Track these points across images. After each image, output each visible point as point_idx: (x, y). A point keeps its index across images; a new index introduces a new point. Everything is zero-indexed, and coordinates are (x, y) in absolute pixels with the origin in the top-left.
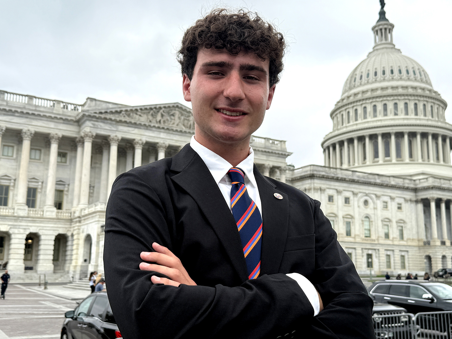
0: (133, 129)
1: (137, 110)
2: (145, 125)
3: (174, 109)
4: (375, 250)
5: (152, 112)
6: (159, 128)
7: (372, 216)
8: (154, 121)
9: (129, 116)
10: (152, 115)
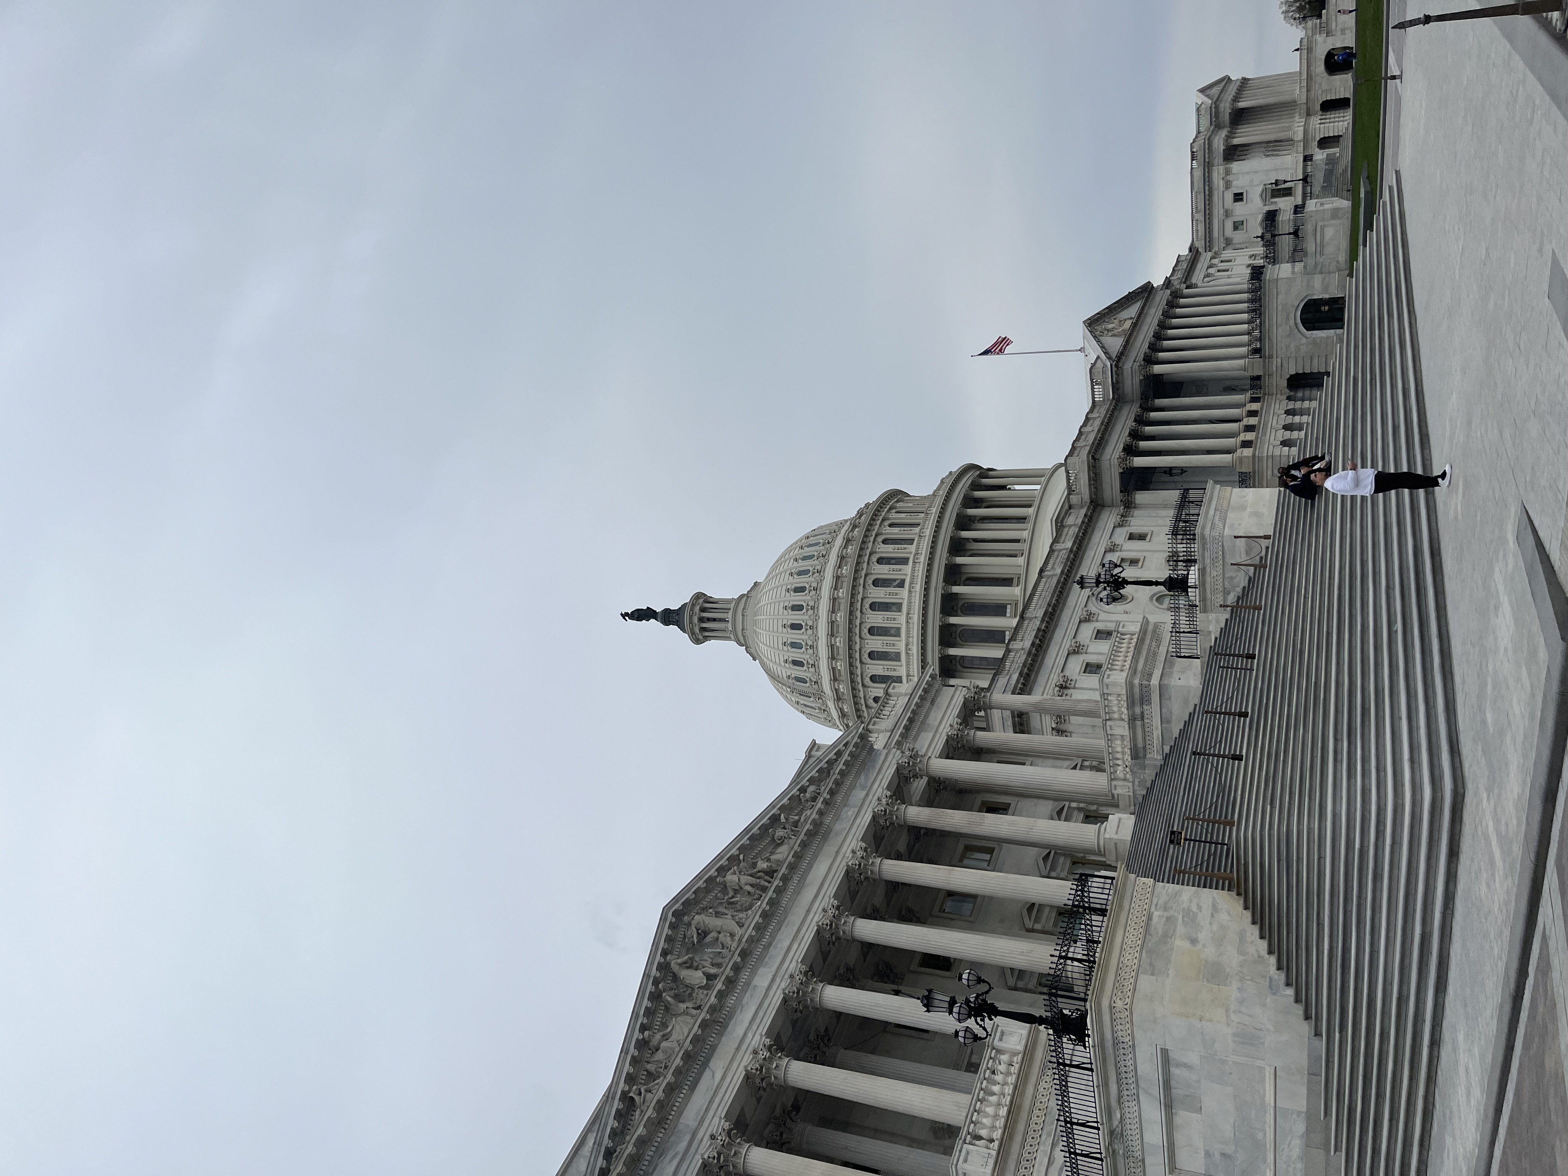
0: (707, 1074)
1: (642, 1044)
2: (704, 1025)
3: (682, 929)
5: (668, 997)
6: (730, 982)
8: (700, 994)
9: (652, 1076)
10: (679, 998)
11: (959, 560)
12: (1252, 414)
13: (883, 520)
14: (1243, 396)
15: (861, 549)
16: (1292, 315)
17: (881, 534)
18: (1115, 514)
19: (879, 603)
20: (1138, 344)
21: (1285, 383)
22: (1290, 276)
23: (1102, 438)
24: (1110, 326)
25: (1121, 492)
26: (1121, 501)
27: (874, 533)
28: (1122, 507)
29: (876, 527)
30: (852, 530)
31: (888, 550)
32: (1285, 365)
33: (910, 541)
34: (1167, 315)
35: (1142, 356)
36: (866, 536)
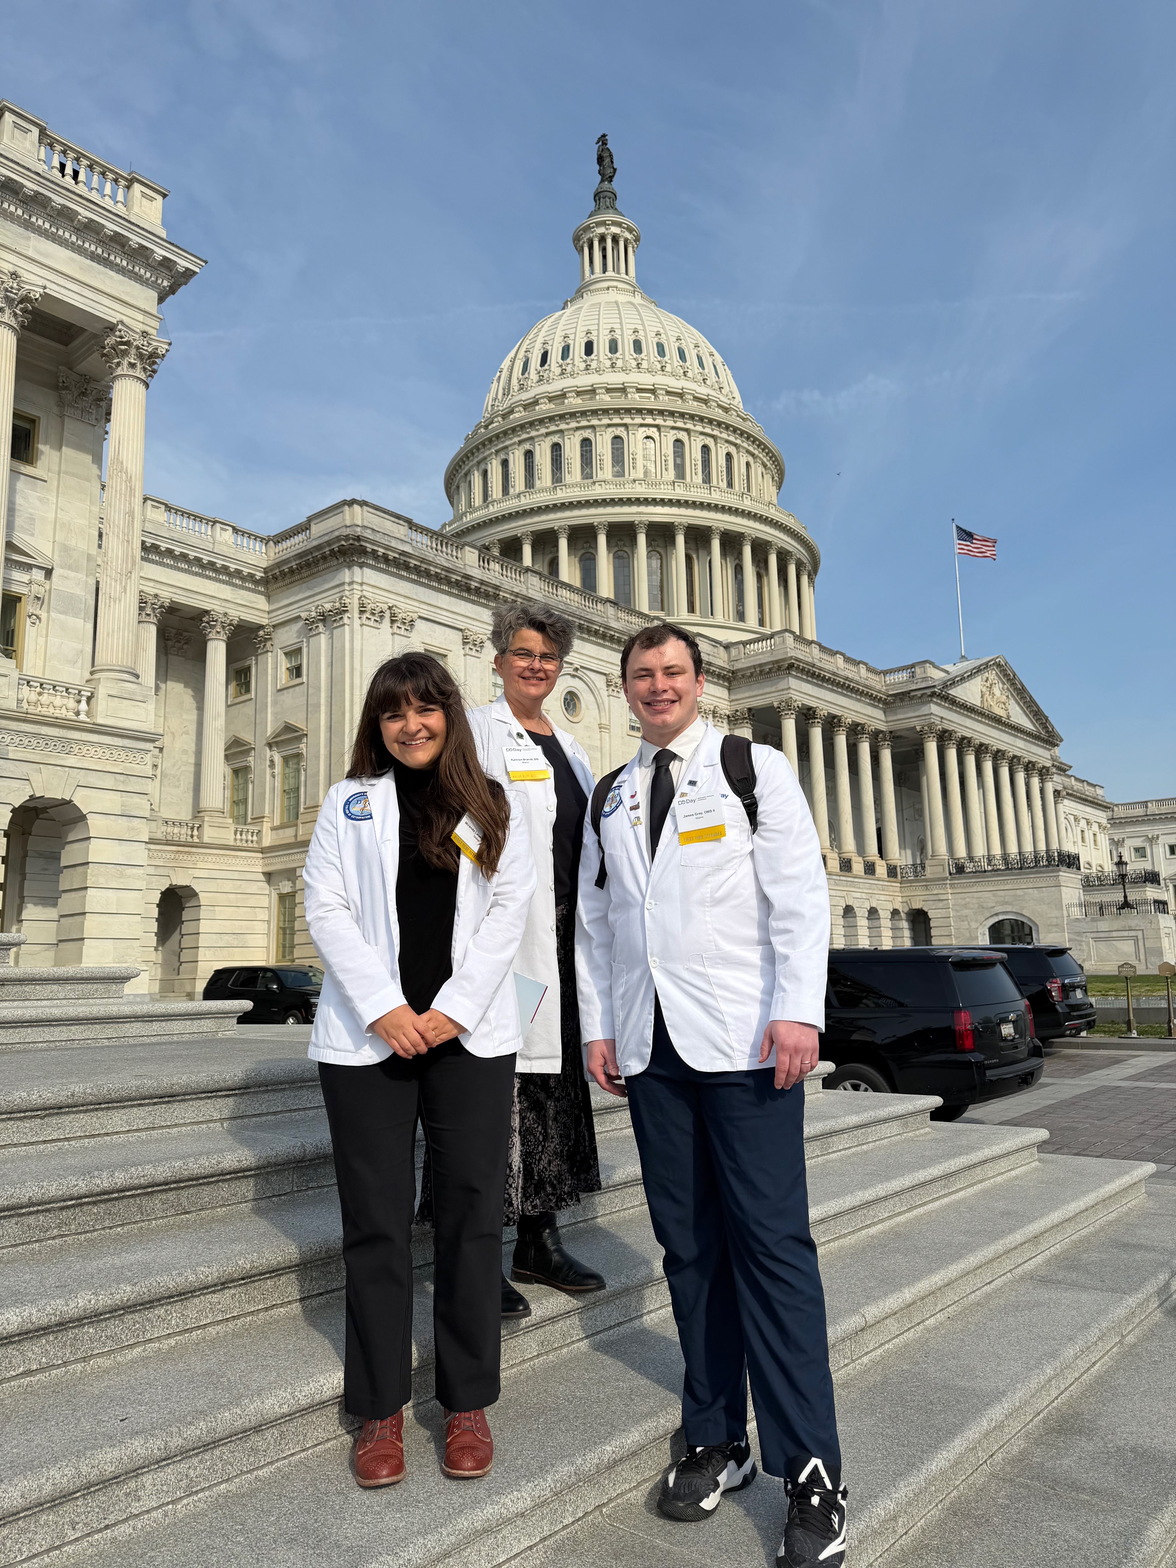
11: (680, 540)
12: (870, 869)
13: (735, 445)
14: (897, 855)
15: (692, 417)
16: (1009, 909)
17: (716, 444)
18: (716, 704)
19: (623, 448)
20: (968, 723)
21: (916, 906)
22: (1065, 902)
23: (824, 679)
24: (997, 691)
25: (750, 710)
26: (737, 711)
27: (716, 433)
28: (728, 713)
29: (724, 436)
30: (719, 406)
31: (693, 452)
32: (941, 905)
33: (707, 479)
34: (1014, 762)
35: (951, 728)
36: (711, 421)
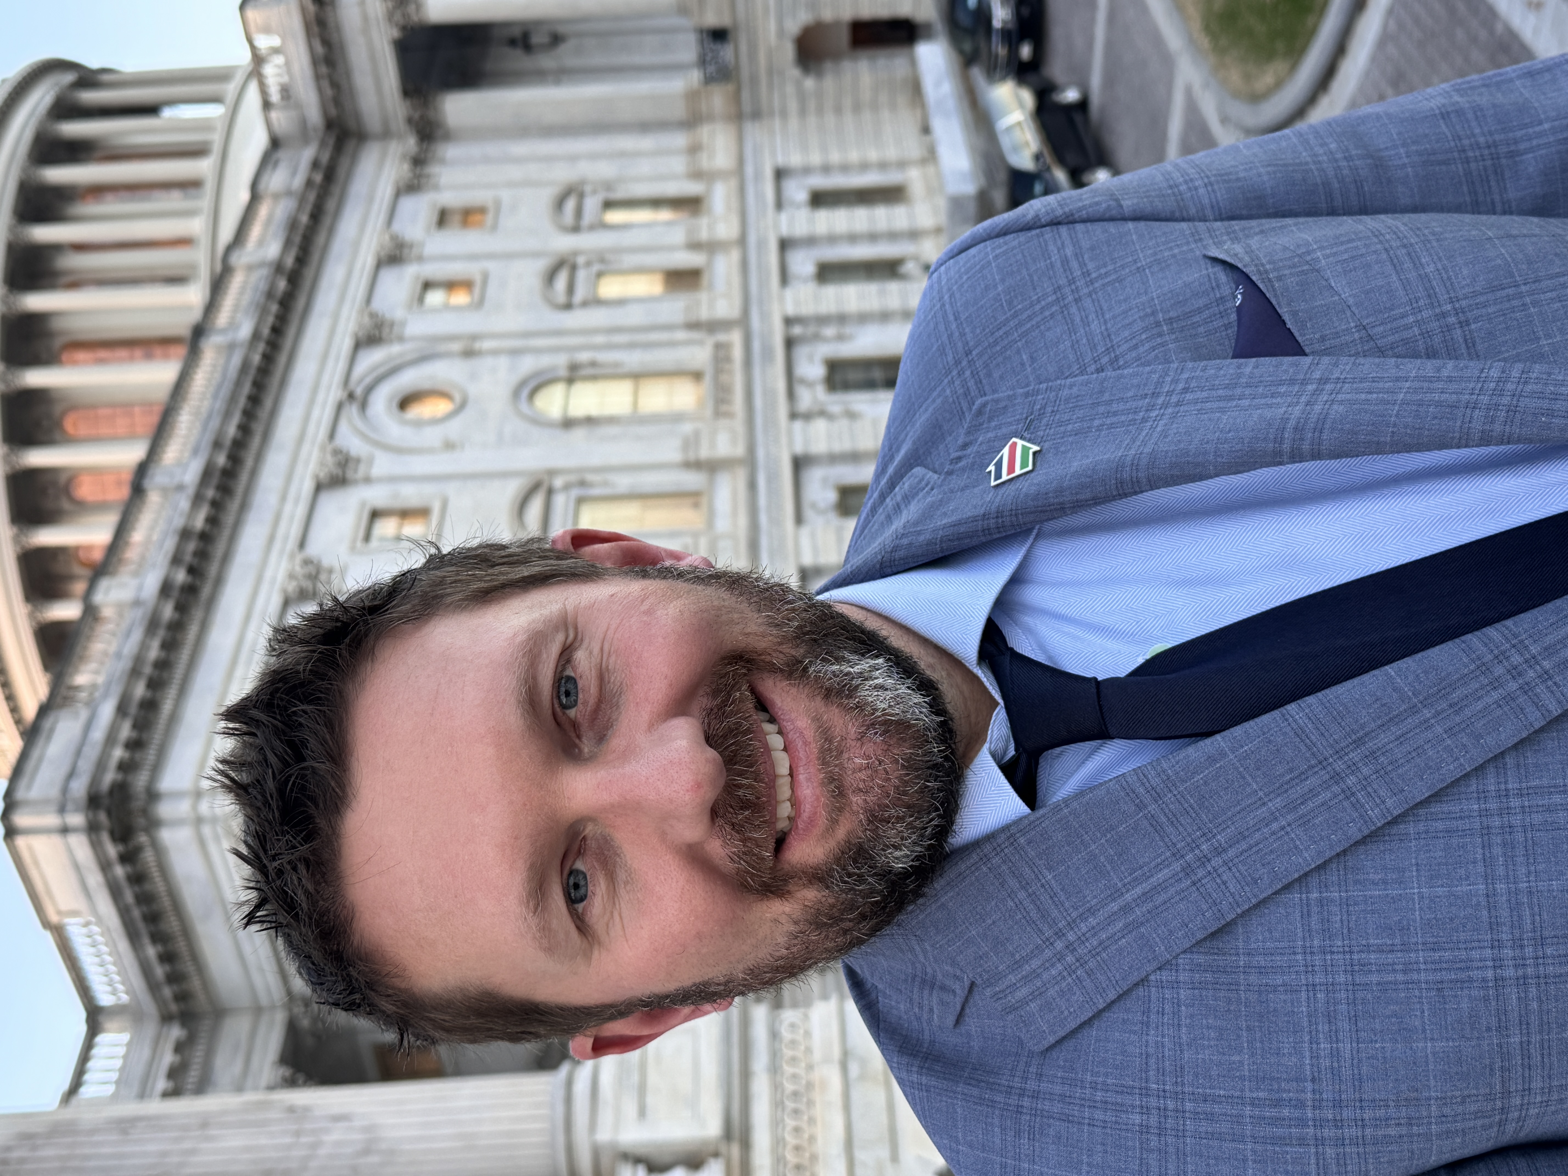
4: (790, 343)
7: (528, 364)
18: (397, 159)
25: (404, 95)
